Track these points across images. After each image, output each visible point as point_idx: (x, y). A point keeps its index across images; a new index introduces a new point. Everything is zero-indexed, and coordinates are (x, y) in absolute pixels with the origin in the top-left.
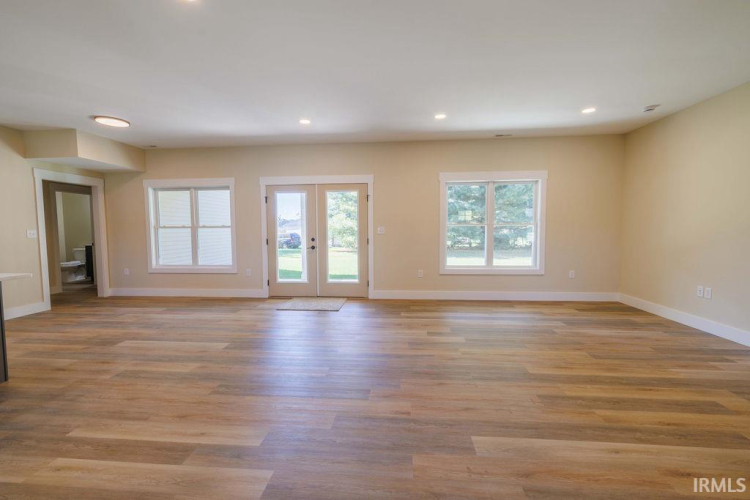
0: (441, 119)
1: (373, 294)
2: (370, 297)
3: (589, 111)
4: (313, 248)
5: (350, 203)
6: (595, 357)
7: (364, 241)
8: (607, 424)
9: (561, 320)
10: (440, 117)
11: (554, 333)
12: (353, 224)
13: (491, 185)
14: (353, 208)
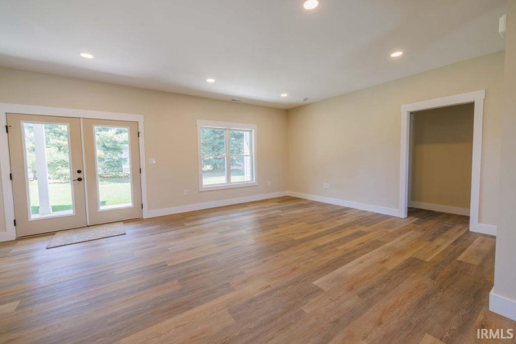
0: (210, 83)
1: (147, 214)
2: (144, 217)
3: (284, 95)
4: (80, 179)
5: (62, 137)
6: (309, 223)
7: (137, 171)
8: (346, 252)
9: (278, 209)
10: (211, 80)
11: (281, 216)
12: (65, 157)
13: (227, 131)
14: (65, 142)
